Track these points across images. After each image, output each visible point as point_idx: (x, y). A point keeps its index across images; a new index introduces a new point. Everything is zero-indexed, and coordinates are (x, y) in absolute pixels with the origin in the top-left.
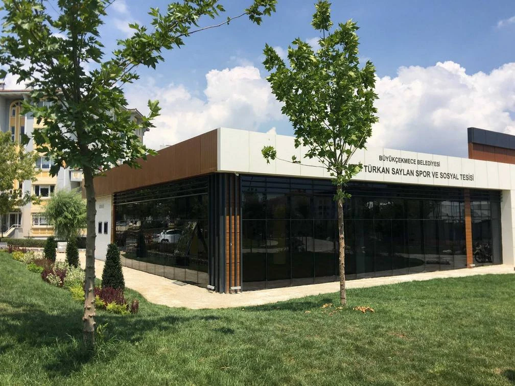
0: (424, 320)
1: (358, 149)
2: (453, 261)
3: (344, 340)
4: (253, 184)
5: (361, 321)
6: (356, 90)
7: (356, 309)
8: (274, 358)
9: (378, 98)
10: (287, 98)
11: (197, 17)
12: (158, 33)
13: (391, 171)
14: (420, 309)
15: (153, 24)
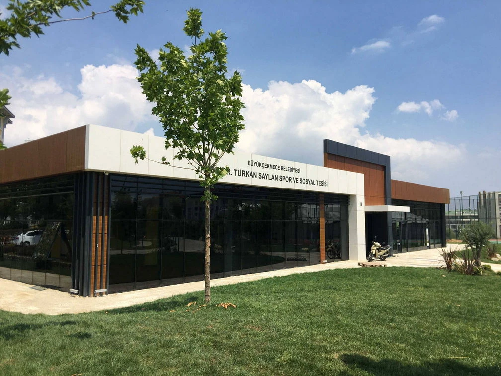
0: (279, 313)
1: (226, 153)
2: (309, 257)
3: (203, 337)
4: (127, 184)
5: (222, 317)
6: (224, 97)
7: (219, 306)
8: (131, 360)
9: (244, 107)
10: (157, 99)
11: (59, 8)
12: (14, 20)
13: (258, 176)
14: (276, 302)
15: (9, 9)
